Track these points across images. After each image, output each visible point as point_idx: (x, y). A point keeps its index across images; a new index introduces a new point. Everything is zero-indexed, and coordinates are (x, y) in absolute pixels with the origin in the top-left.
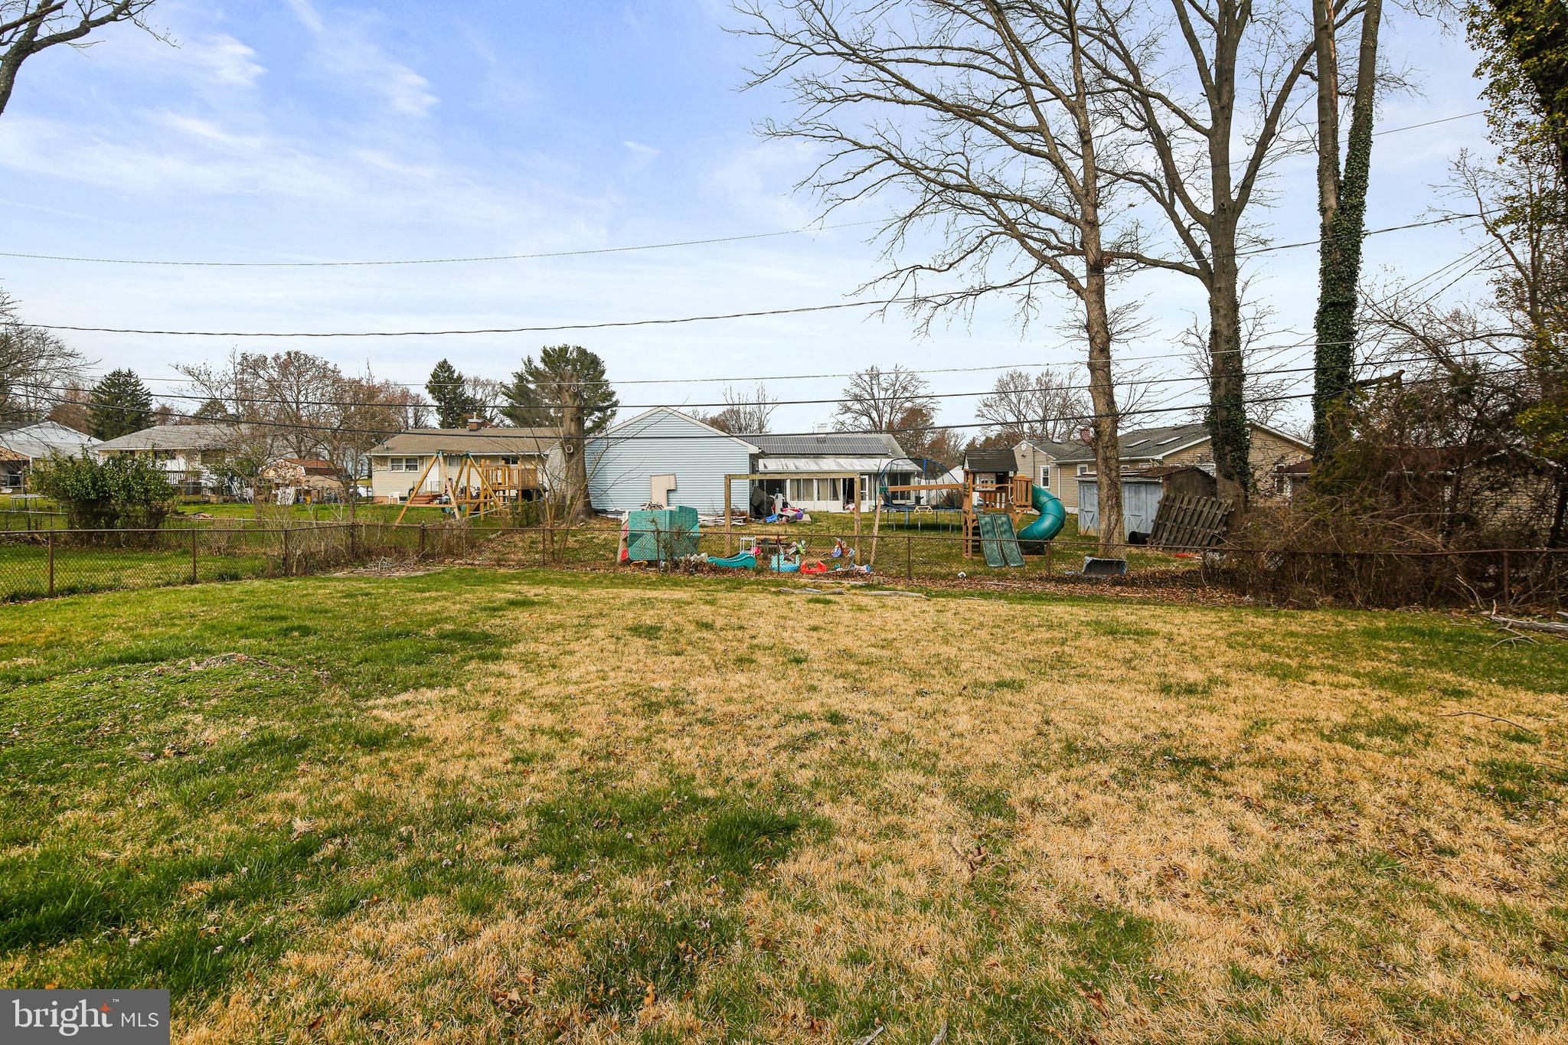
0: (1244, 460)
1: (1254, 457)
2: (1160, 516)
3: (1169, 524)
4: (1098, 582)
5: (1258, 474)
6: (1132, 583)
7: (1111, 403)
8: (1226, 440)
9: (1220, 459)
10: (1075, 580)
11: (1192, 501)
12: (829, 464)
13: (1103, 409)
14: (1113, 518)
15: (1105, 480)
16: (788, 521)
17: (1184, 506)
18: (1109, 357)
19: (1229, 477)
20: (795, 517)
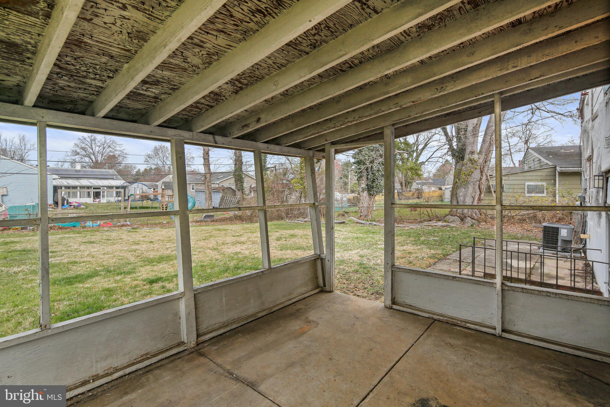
0: (242, 186)
1: (245, 185)
2: (221, 202)
3: (223, 204)
4: (207, 221)
5: (245, 190)
6: (216, 221)
7: (209, 169)
8: (238, 180)
9: (237, 185)
10: (201, 221)
11: (229, 197)
12: (85, 182)
13: (207, 171)
14: (210, 203)
15: (207, 192)
16: (74, 208)
17: (227, 199)
18: (209, 156)
19: (239, 190)
20: (78, 206)
